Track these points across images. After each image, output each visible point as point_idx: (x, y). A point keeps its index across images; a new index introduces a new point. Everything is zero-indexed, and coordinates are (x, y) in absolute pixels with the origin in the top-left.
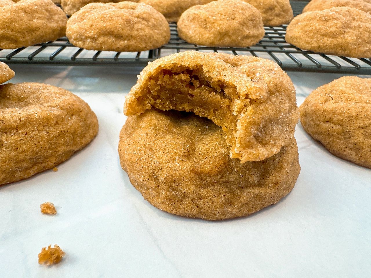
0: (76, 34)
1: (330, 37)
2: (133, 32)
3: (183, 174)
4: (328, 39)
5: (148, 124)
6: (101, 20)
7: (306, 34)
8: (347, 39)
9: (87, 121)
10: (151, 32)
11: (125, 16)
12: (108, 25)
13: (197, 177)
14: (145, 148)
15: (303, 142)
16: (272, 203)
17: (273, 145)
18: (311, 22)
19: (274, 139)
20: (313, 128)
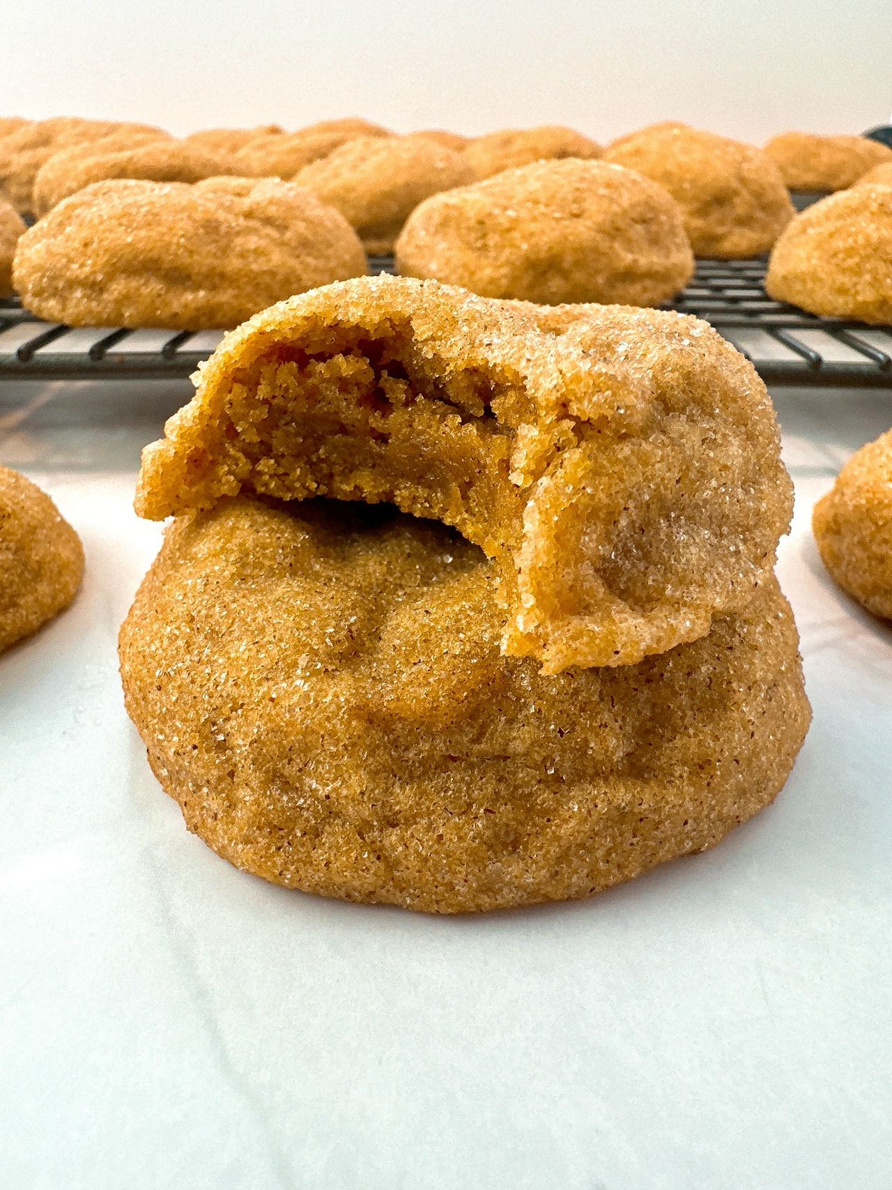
0: (40, 274)
2: (226, 262)
3: (320, 725)
5: (220, 544)
6: (120, 225)
7: (834, 261)
9: (31, 549)
10: (293, 262)
11: (200, 209)
12: (141, 241)
13: (376, 735)
14: (192, 629)
15: (830, 623)
16: (688, 845)
17: (677, 605)
18: (849, 221)
19: (682, 582)
20: (864, 572)
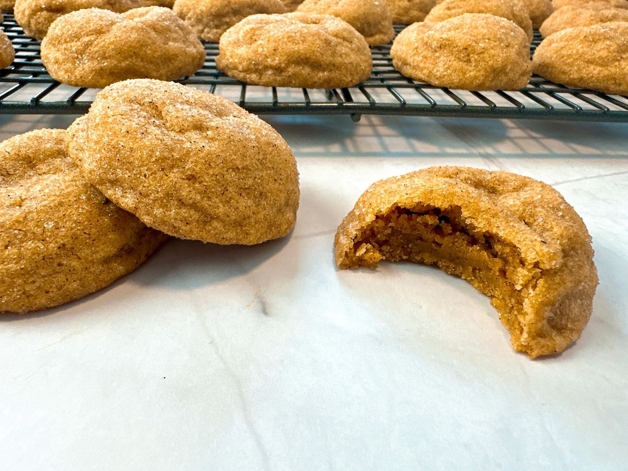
1: (598, 64)
4: (595, 68)
8: (623, 69)
